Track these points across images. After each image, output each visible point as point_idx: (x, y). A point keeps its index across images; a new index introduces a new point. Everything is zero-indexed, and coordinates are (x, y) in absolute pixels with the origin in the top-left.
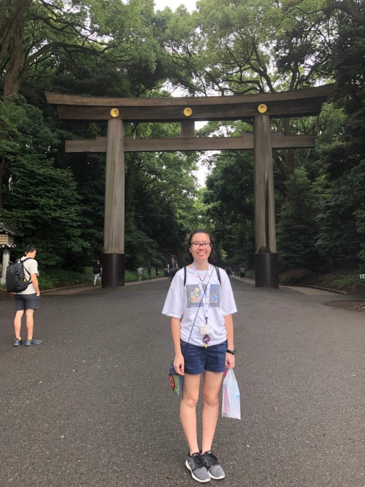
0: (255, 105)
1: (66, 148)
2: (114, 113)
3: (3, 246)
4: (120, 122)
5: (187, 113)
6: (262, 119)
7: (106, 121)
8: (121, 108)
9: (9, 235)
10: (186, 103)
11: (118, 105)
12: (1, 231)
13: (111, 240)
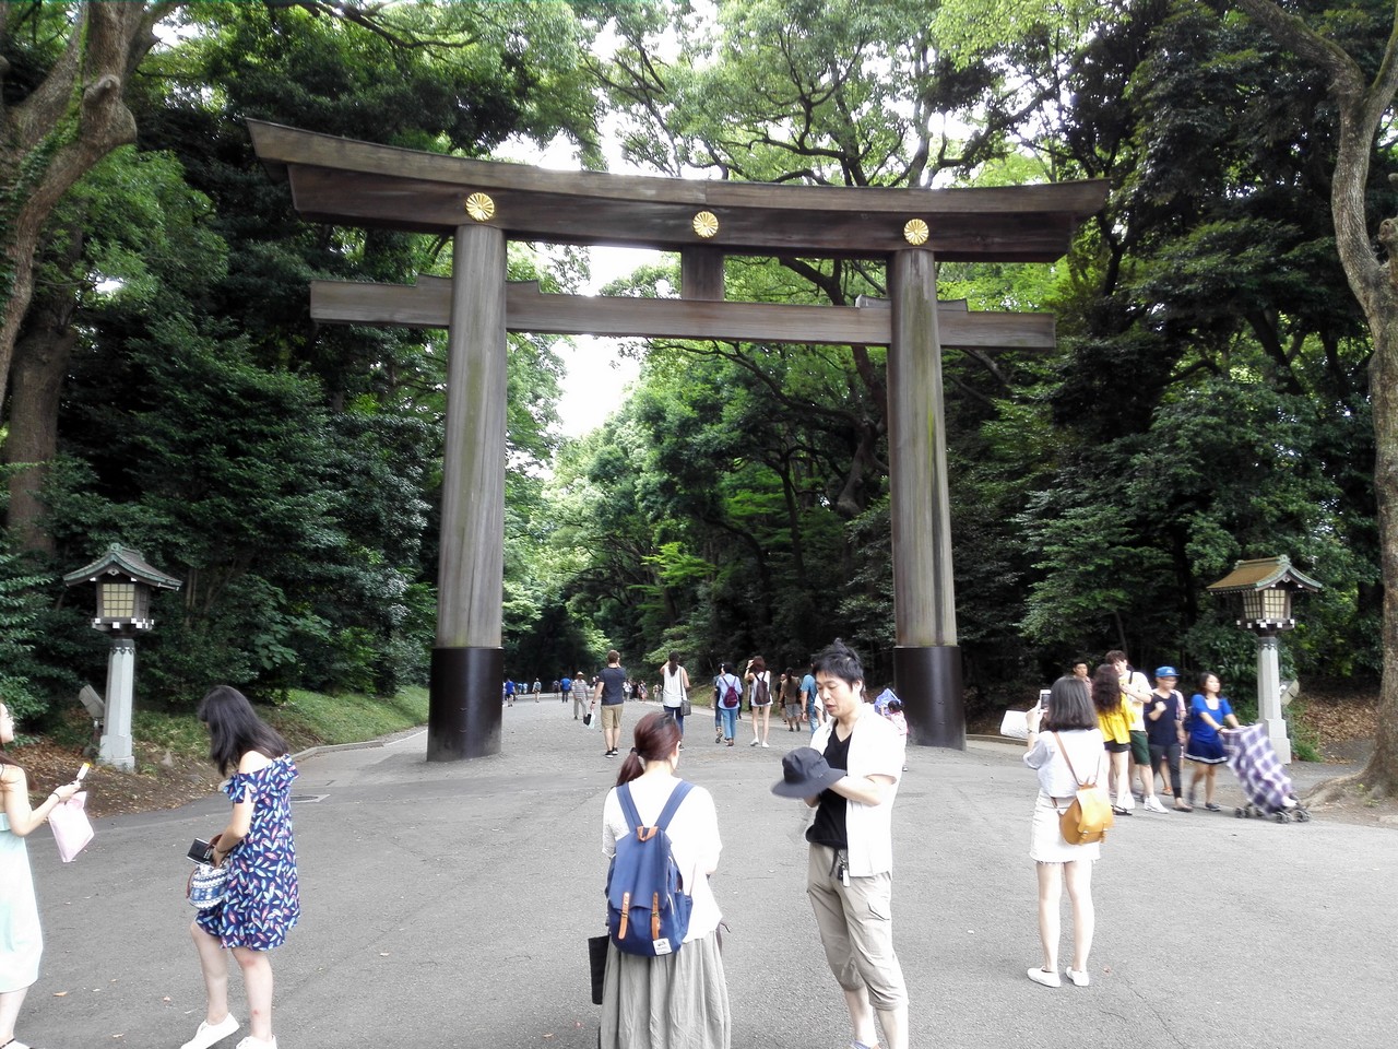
0: (897, 222)
1: (313, 305)
2: (480, 207)
3: (116, 624)
4: (498, 235)
5: (706, 225)
6: (916, 261)
7: (454, 228)
8: (501, 195)
10: (702, 197)
11: (493, 182)
12: (114, 572)
13: (466, 605)
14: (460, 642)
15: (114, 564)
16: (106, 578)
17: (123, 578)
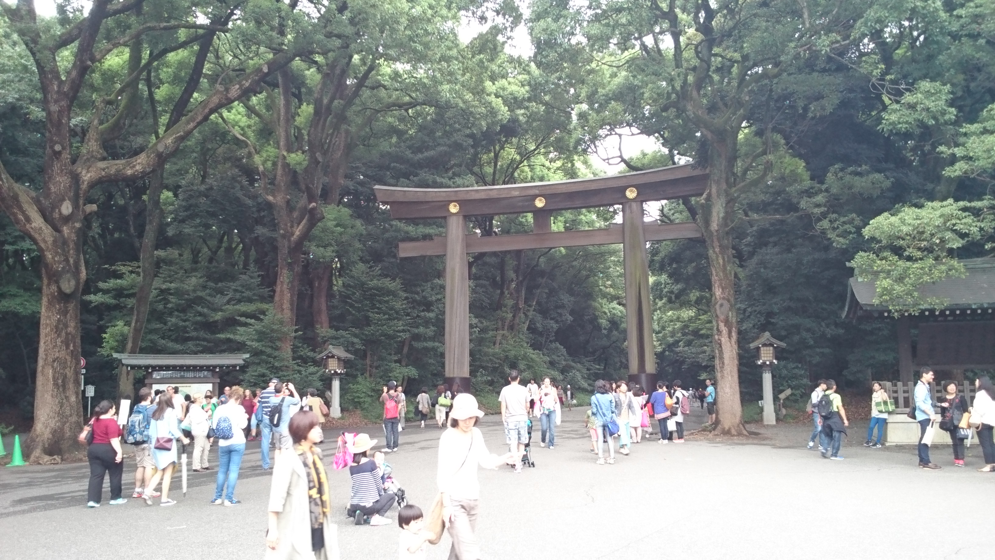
0: (623, 190)
1: (400, 252)
2: (454, 209)
3: (333, 372)
4: (461, 218)
5: (540, 203)
6: (630, 207)
7: (445, 218)
8: (462, 203)
9: (339, 359)
10: (537, 192)
11: (457, 199)
12: (330, 355)
13: (452, 361)
14: (452, 376)
15: (330, 352)
16: (328, 357)
17: (333, 357)
